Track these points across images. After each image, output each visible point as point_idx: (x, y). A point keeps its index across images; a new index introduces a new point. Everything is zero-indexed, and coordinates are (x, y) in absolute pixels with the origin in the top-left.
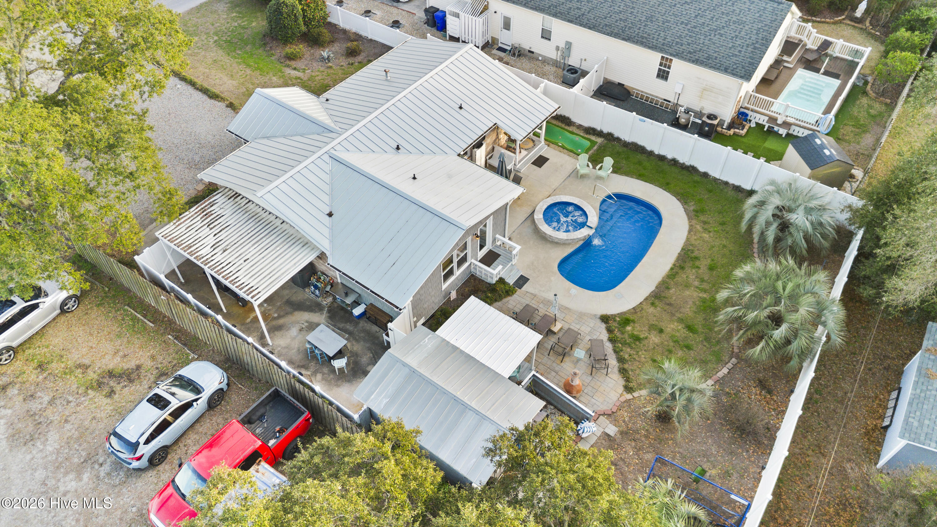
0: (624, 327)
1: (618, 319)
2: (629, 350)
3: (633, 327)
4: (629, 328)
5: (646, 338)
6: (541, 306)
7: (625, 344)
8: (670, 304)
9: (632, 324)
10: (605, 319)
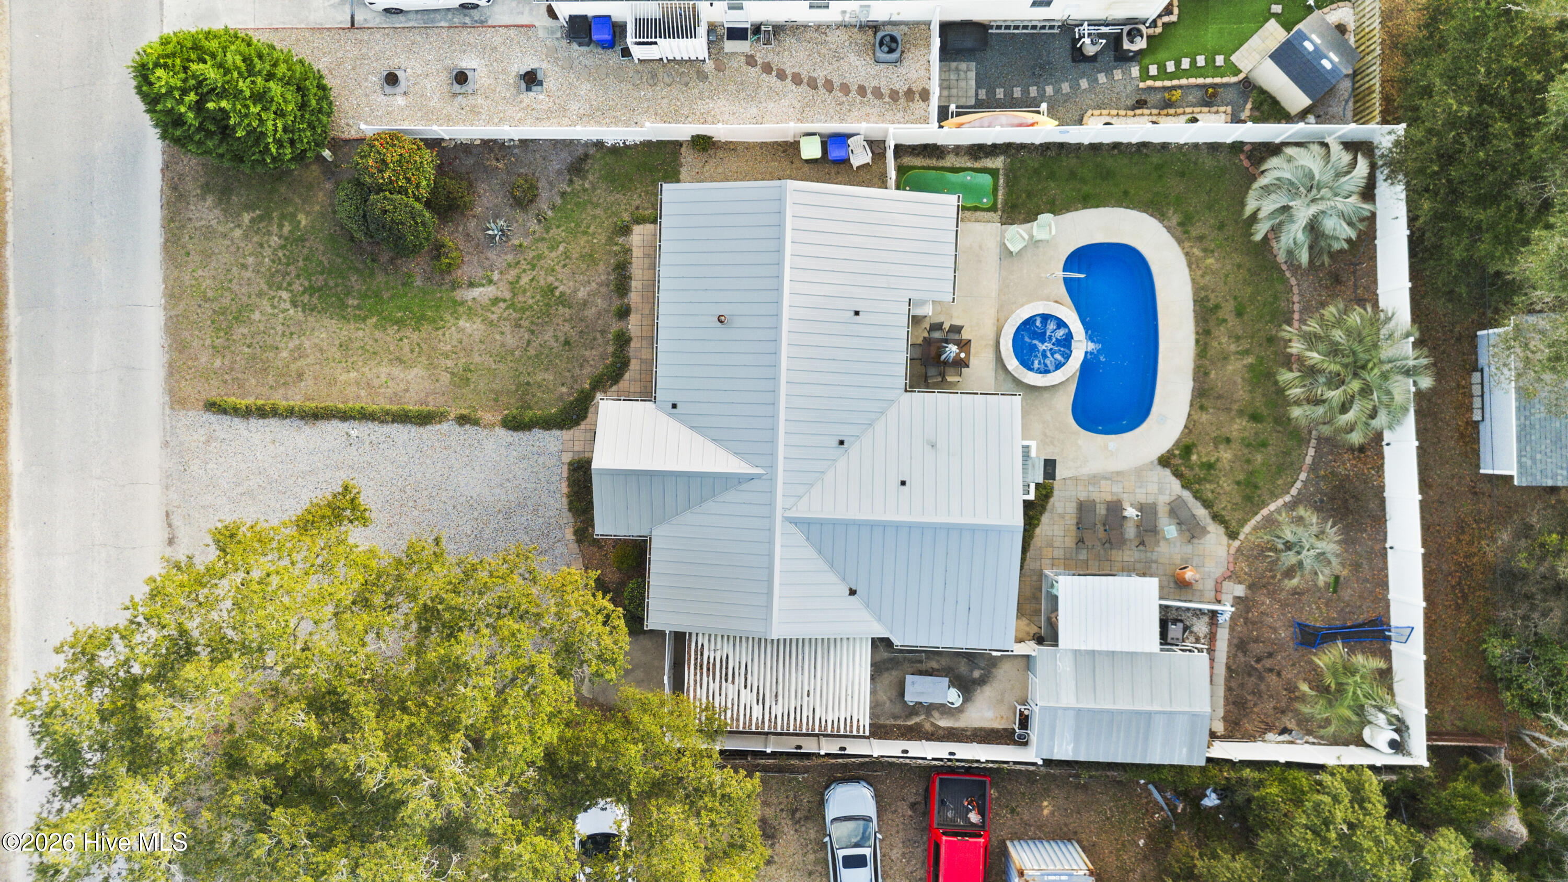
0: (1189, 459)
1: (1177, 452)
2: (1208, 486)
3: (1198, 454)
4: (1194, 457)
5: (1218, 460)
6: (1091, 489)
7: (1200, 481)
8: (1220, 397)
9: (1194, 450)
10: (1164, 461)
